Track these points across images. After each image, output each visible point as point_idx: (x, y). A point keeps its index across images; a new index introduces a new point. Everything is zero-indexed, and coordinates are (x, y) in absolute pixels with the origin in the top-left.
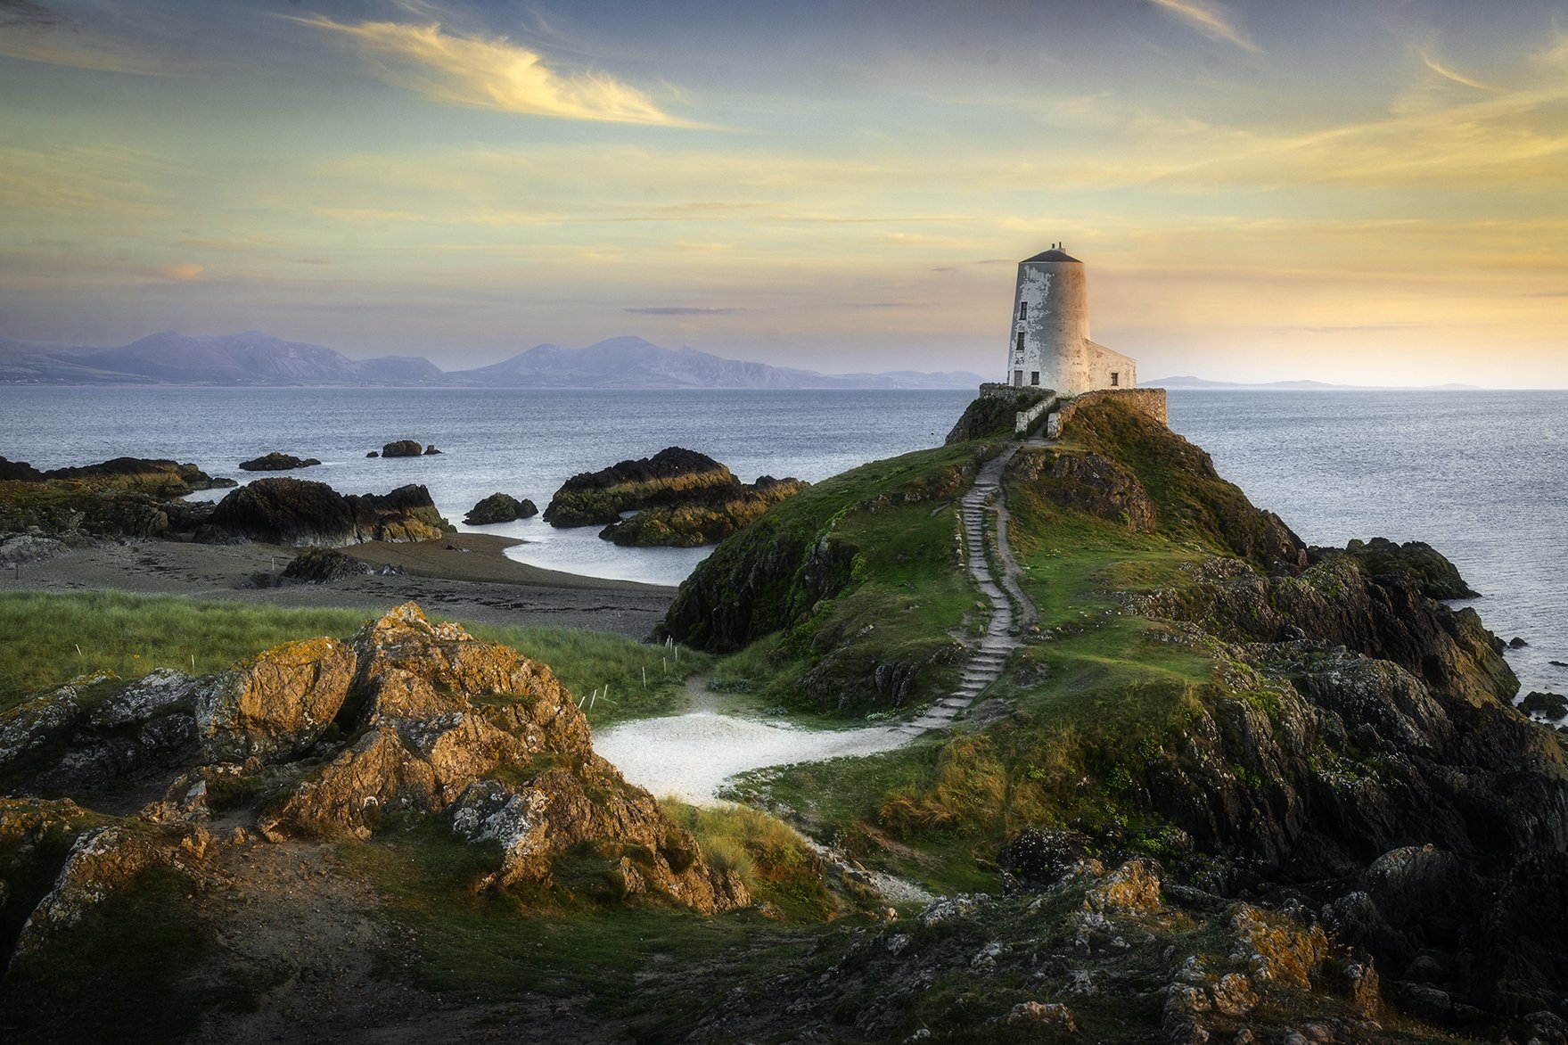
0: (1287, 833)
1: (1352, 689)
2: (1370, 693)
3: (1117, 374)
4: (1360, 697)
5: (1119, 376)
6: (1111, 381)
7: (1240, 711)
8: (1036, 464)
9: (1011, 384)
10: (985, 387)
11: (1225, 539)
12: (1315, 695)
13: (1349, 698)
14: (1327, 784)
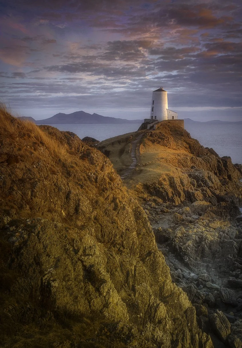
0: (181, 200)
1: (199, 176)
2: (203, 176)
3: (173, 116)
4: (201, 177)
5: (174, 117)
6: (172, 118)
7: (173, 178)
8: (148, 134)
9: (151, 119)
10: (145, 120)
11: (190, 151)
12: (192, 177)
13: (199, 178)
14: (190, 192)
